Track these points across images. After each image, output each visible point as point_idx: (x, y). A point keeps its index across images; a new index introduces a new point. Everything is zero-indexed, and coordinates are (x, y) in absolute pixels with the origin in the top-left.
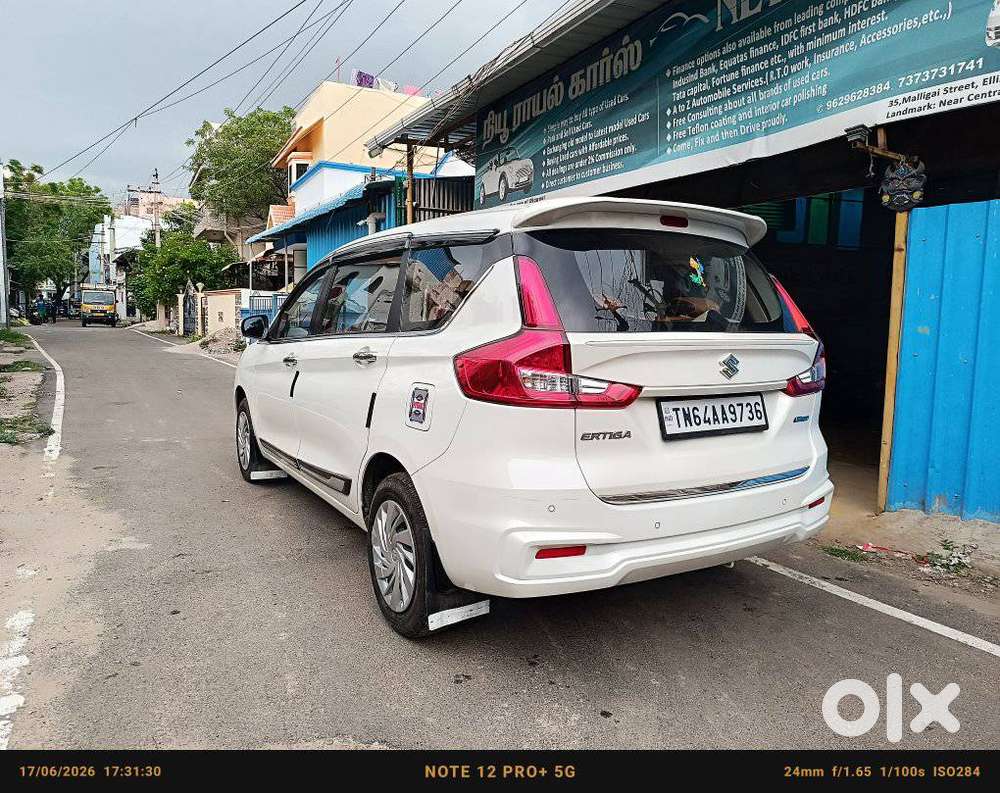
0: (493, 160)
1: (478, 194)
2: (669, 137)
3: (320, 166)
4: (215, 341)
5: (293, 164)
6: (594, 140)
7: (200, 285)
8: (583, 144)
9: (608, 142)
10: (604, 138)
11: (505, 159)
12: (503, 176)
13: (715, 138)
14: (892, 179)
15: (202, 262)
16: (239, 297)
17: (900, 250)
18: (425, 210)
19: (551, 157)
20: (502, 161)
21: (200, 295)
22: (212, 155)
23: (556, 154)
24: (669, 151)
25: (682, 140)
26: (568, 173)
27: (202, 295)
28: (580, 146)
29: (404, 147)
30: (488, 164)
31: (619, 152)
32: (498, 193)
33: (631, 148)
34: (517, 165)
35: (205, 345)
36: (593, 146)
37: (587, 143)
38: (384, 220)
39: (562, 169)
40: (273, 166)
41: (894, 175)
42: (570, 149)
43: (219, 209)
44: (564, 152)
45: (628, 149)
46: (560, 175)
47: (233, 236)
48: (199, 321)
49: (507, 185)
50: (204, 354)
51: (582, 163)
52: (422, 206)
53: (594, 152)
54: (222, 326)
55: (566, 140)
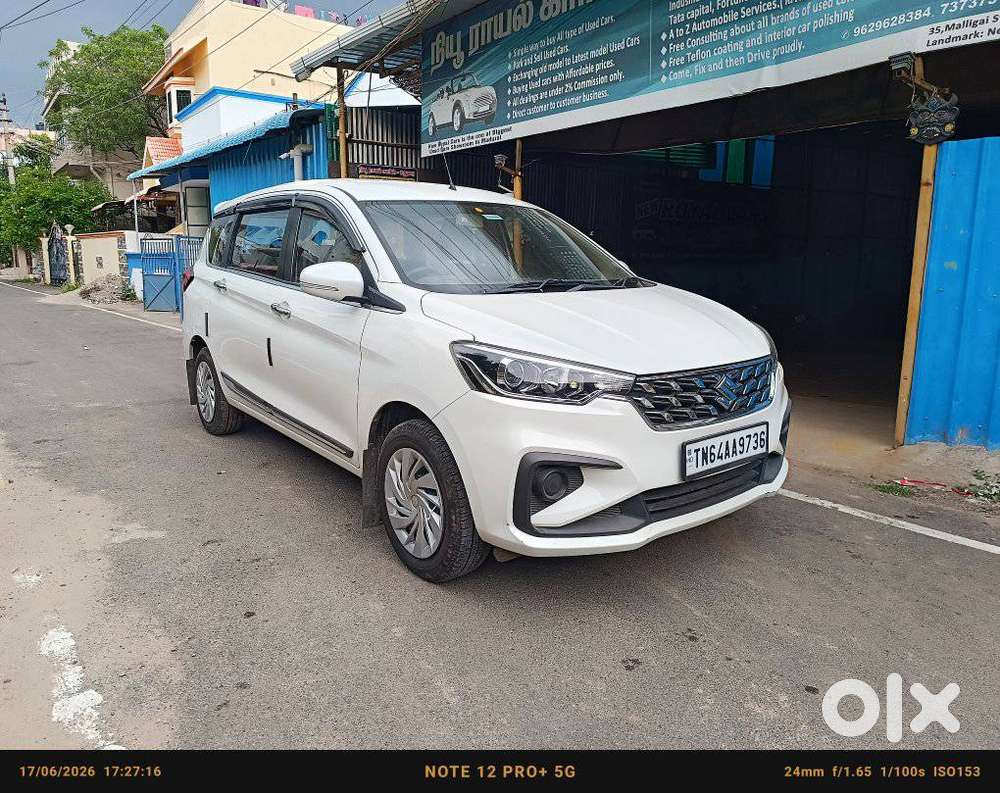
0: (444, 87)
1: (427, 126)
2: (664, 64)
3: (214, 92)
4: (97, 289)
5: (173, 90)
6: (571, 65)
7: (69, 227)
8: (559, 70)
9: (589, 69)
10: (583, 64)
11: (460, 86)
12: (457, 105)
13: (719, 66)
14: (922, 111)
15: (68, 202)
16: (122, 241)
17: (928, 184)
18: (358, 142)
19: (518, 84)
20: (456, 89)
21: (70, 238)
22: (70, 78)
23: (526, 81)
24: (664, 78)
25: (681, 67)
26: (539, 102)
27: (74, 238)
28: (554, 73)
29: (333, 71)
30: (438, 92)
31: (603, 79)
32: (452, 124)
33: (618, 75)
34: (475, 93)
35: (85, 294)
36: (571, 73)
37: (564, 69)
38: (311, 153)
39: (533, 98)
40: (145, 92)
41: (923, 107)
42: (543, 76)
43: (84, 142)
44: (534, 79)
45: (614, 76)
46: (530, 105)
47: (101, 171)
48: (71, 267)
49: (462, 115)
50: (87, 304)
51: (558, 91)
52: (355, 138)
53: (572, 80)
54: (103, 273)
55: (537, 65)
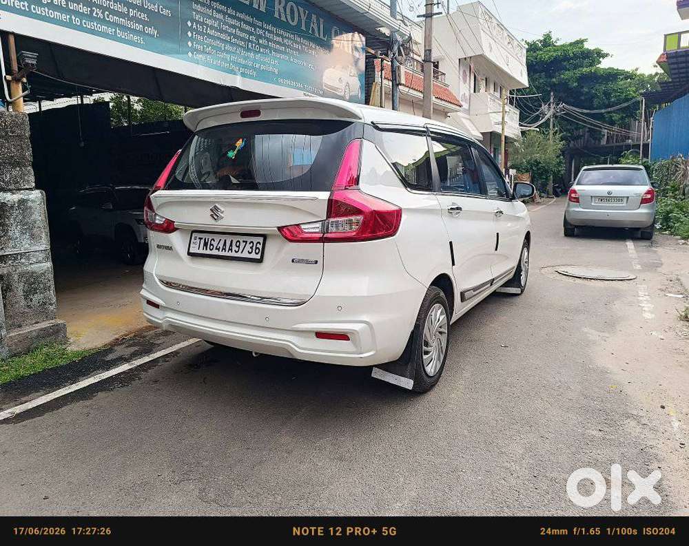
9: (122, 8)
24: (190, 55)
26: (54, 7)
31: (138, 26)
33: (153, 31)
45: (149, 30)
51: (83, 9)
53: (102, 8)
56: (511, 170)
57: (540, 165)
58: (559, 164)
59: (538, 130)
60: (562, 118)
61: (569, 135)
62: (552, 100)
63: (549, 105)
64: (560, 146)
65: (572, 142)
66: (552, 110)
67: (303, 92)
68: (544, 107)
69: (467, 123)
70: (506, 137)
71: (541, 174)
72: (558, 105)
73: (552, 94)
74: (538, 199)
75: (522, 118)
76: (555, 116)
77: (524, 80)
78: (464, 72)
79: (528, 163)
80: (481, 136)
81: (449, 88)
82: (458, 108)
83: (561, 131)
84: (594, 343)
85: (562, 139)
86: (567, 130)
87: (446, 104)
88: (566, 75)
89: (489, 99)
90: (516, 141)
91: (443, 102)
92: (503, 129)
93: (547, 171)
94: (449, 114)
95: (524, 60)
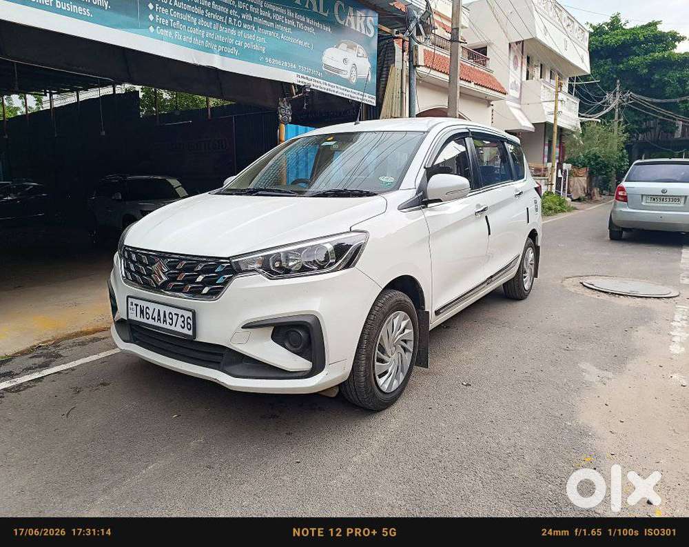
2: (151, 17)
24: (152, 29)
33: (103, 2)
56: (564, 165)
57: (599, 159)
58: (622, 158)
59: (599, 121)
60: (629, 108)
61: (637, 127)
62: (618, 88)
63: (615, 94)
64: (623, 139)
65: (640, 135)
66: (617, 99)
67: (296, 73)
68: (609, 96)
69: (517, 113)
70: (558, 127)
71: (599, 170)
72: (624, 93)
73: (618, 81)
74: (597, 197)
75: (582, 108)
76: (621, 106)
77: (586, 67)
78: (516, 57)
79: (586, 157)
80: (533, 127)
81: (493, 74)
82: (504, 96)
83: (626, 123)
84: (589, 386)
85: (626, 131)
86: (635, 122)
87: (488, 91)
88: (634, 61)
89: (542, 87)
90: (573, 133)
91: (484, 89)
92: (555, 119)
93: (606, 166)
94: (492, 103)
95: (587, 44)
